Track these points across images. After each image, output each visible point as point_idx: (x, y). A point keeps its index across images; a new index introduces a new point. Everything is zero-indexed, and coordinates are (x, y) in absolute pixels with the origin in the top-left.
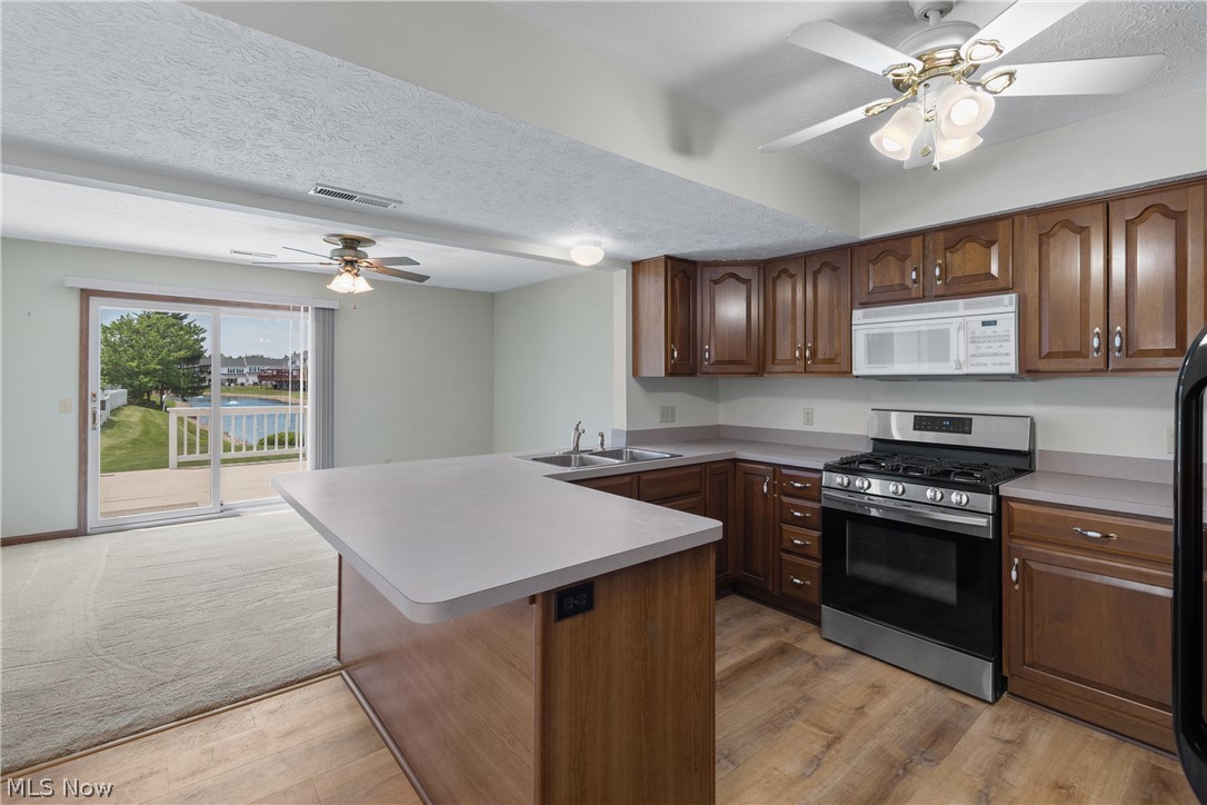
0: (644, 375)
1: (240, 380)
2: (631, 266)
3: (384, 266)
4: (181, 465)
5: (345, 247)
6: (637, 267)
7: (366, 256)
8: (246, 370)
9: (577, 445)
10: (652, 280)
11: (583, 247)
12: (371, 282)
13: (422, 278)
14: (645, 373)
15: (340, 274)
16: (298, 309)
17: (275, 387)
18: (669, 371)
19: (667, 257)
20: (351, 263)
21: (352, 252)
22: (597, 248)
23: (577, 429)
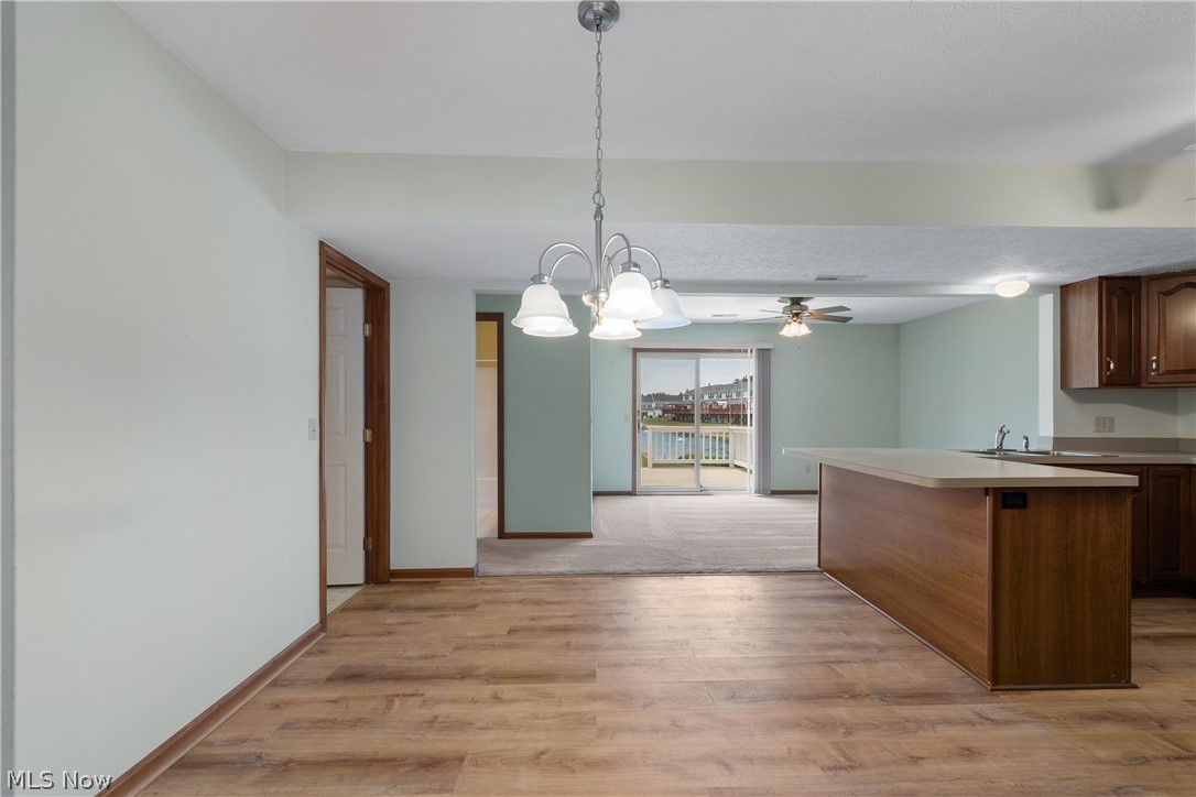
0: (1074, 386)
1: (650, 413)
2: (1059, 290)
3: (822, 314)
4: (655, 466)
5: (793, 304)
6: (1066, 291)
7: (806, 308)
8: (654, 405)
9: (1001, 445)
10: (1084, 300)
11: (1008, 283)
12: (809, 326)
13: (845, 320)
14: (1076, 383)
15: (790, 323)
16: (746, 351)
17: (674, 419)
18: (1104, 382)
19: (1100, 277)
20: (797, 315)
21: (798, 307)
22: (1024, 282)
23: (1001, 431)
